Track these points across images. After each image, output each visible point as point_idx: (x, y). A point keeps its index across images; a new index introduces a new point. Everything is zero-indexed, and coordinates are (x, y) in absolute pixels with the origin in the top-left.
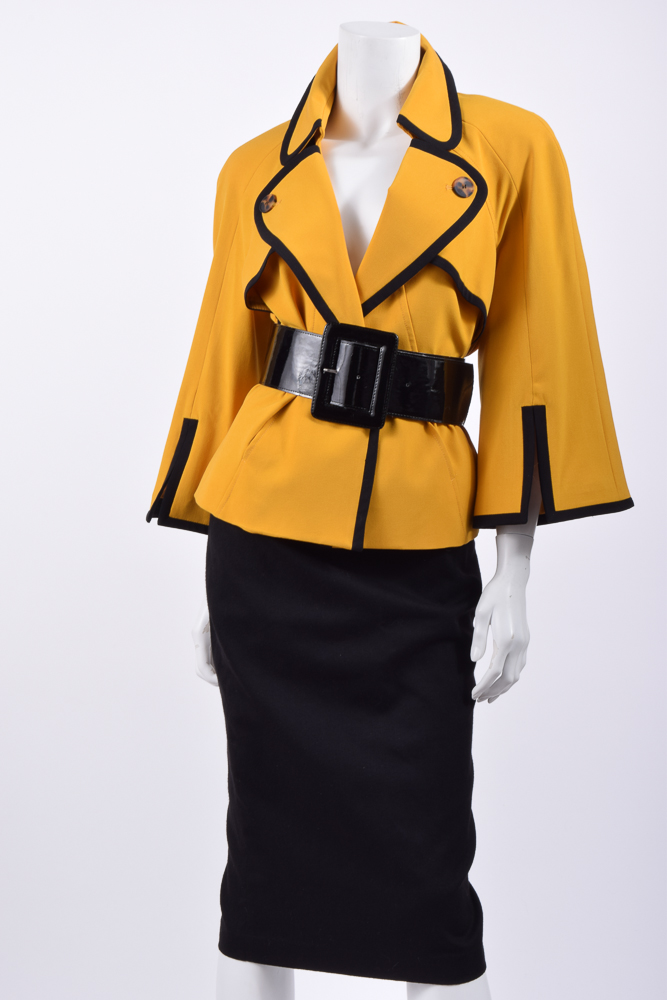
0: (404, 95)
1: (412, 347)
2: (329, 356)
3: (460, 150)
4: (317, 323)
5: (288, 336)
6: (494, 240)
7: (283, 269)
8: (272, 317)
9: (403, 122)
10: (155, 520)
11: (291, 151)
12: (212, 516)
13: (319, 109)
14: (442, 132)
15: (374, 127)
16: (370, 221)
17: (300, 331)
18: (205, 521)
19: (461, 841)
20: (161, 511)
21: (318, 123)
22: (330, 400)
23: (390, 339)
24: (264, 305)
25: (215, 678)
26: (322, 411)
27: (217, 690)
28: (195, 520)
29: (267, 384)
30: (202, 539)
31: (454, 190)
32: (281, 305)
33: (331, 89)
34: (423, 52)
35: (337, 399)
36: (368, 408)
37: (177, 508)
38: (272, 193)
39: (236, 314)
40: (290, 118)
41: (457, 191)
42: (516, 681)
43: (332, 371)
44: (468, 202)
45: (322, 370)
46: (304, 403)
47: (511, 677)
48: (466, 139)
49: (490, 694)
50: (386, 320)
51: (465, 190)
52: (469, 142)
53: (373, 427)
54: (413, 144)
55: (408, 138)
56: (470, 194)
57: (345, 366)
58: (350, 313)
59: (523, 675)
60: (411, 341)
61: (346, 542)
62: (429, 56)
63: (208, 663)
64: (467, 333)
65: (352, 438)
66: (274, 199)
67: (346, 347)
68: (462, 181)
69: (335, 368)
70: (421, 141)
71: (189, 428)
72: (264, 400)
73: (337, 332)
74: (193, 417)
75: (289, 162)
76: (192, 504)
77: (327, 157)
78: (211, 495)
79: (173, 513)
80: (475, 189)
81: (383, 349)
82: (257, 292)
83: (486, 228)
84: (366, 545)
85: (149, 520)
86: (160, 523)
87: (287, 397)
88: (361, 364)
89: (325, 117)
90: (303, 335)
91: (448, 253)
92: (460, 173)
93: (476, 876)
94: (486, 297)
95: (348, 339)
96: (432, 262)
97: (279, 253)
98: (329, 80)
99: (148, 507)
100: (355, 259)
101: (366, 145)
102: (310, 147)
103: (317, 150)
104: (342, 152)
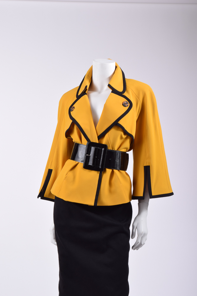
0: (110, 78)
1: (110, 148)
2: (88, 151)
3: (125, 94)
4: (85, 142)
5: (77, 145)
6: (136, 118)
7: (75, 127)
8: (73, 141)
9: (109, 86)
10: (40, 198)
11: (79, 94)
12: (55, 196)
13: (87, 83)
14: (120, 89)
15: (102, 88)
16: (99, 112)
17: (80, 144)
18: (54, 198)
20: (42, 195)
21: (86, 87)
22: (88, 163)
23: (105, 146)
24: (71, 137)
25: (56, 243)
26: (86, 166)
27: (57, 246)
28: (51, 198)
29: (71, 159)
30: (53, 203)
31: (123, 105)
32: (75, 137)
33: (90, 77)
34: (116, 67)
35: (91, 163)
36: (99, 166)
37: (46, 194)
38: (74, 106)
39: (63, 140)
40: (79, 85)
41: (124, 105)
42: (144, 244)
43: (89, 155)
44: (127, 108)
45: (86, 155)
46: (81, 165)
47: (143, 243)
48: (127, 91)
49: (136, 247)
50: (104, 141)
51: (126, 105)
52: (128, 92)
53: (102, 171)
54: (112, 92)
55: (111, 90)
56: (128, 106)
57: (93, 154)
58: (95, 140)
59: (146, 243)
60: (110, 147)
61: (91, 203)
62: (118, 69)
63: (54, 239)
64: (127, 144)
65: (95, 175)
66: (74, 108)
67: (93, 149)
68: (125, 102)
69: (90, 154)
70: (114, 91)
71: (50, 172)
72: (70, 163)
73: (90, 144)
74: (51, 169)
75: (78, 97)
76: (50, 193)
77: (89, 97)
78: (55, 190)
79: (45, 196)
80: (129, 104)
81: (103, 149)
82: (69, 133)
83: (134, 114)
84: (98, 205)
85: (38, 198)
86: (41, 199)
87: (77, 162)
88: (97, 153)
89: (88, 85)
90: (81, 145)
91: (121, 122)
92: (125, 100)
94: (134, 134)
95: (93, 146)
96: (116, 125)
97: (74, 122)
98: (90, 76)
99: (38, 194)
101: (100, 93)
102: (84, 93)
103: (86, 94)
104: (93, 95)
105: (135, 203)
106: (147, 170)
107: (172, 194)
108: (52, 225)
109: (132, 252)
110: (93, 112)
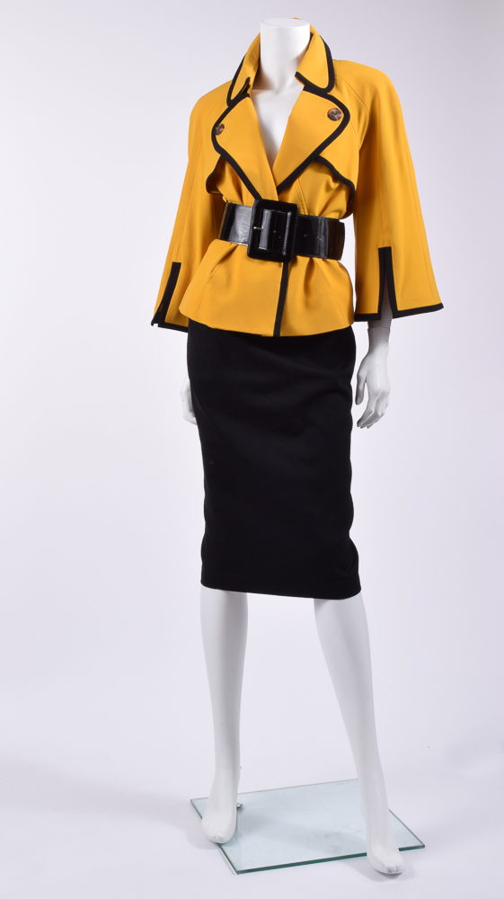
0: (300, 59)
1: (304, 212)
2: (257, 219)
3: (334, 93)
4: (249, 199)
5: (233, 208)
6: (358, 144)
7: (228, 168)
8: (224, 199)
9: (299, 76)
10: (156, 325)
11: (232, 98)
12: (190, 320)
13: (250, 72)
14: (322, 83)
15: (283, 81)
16: (279, 134)
17: (239, 206)
18: (186, 325)
19: (345, 513)
20: (160, 319)
21: (248, 80)
22: (258, 246)
23: (294, 208)
24: (218, 190)
25: (194, 419)
26: (254, 253)
27: (196, 427)
28: (180, 324)
29: (221, 239)
30: (184, 336)
31: (329, 116)
32: (227, 190)
33: (256, 59)
34: (312, 35)
35: (263, 246)
36: (282, 250)
37: (169, 317)
38: (221, 123)
39: (202, 198)
40: (232, 78)
41: (331, 116)
42: (382, 415)
43: (258, 228)
44: (338, 123)
45: (253, 228)
46: (242, 250)
47: (380, 414)
48: (336, 86)
49: (366, 421)
50: (291, 197)
51: (336, 116)
52: (338, 88)
53: (288, 261)
54: (305, 89)
55: (302, 86)
56: (339, 118)
57: (267, 224)
58: (271, 194)
59: (387, 412)
60: (303, 208)
61: (268, 331)
62: (317, 40)
63: (190, 410)
64: (341, 201)
65: (273, 270)
66: (223, 126)
67: (267, 213)
68: (334, 111)
69: (261, 227)
70: (309, 87)
71: (175, 268)
72: (219, 247)
73: (261, 204)
74: (178, 261)
75: (232, 104)
76: (179, 314)
77: (254, 102)
78: (191, 306)
79: (167, 320)
80: (342, 115)
81: (289, 214)
82: (213, 182)
83: (353, 137)
84: (282, 334)
85: (152, 324)
86: (159, 326)
87: (233, 245)
88: (276, 223)
89: (252, 75)
90: (241, 208)
91: (326, 154)
92: (332, 106)
93: (355, 534)
94: (354, 180)
95: (268, 209)
96: (316, 160)
97: (225, 158)
98: (255, 57)
99: (152, 317)
100: (271, 161)
101: (278, 92)
102: (243, 94)
103: (248, 96)
104: (263, 97)
105: (360, 330)
106: (386, 255)
107: (440, 307)
108: (185, 381)
109: (357, 434)
110: (264, 134)
